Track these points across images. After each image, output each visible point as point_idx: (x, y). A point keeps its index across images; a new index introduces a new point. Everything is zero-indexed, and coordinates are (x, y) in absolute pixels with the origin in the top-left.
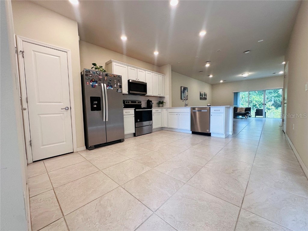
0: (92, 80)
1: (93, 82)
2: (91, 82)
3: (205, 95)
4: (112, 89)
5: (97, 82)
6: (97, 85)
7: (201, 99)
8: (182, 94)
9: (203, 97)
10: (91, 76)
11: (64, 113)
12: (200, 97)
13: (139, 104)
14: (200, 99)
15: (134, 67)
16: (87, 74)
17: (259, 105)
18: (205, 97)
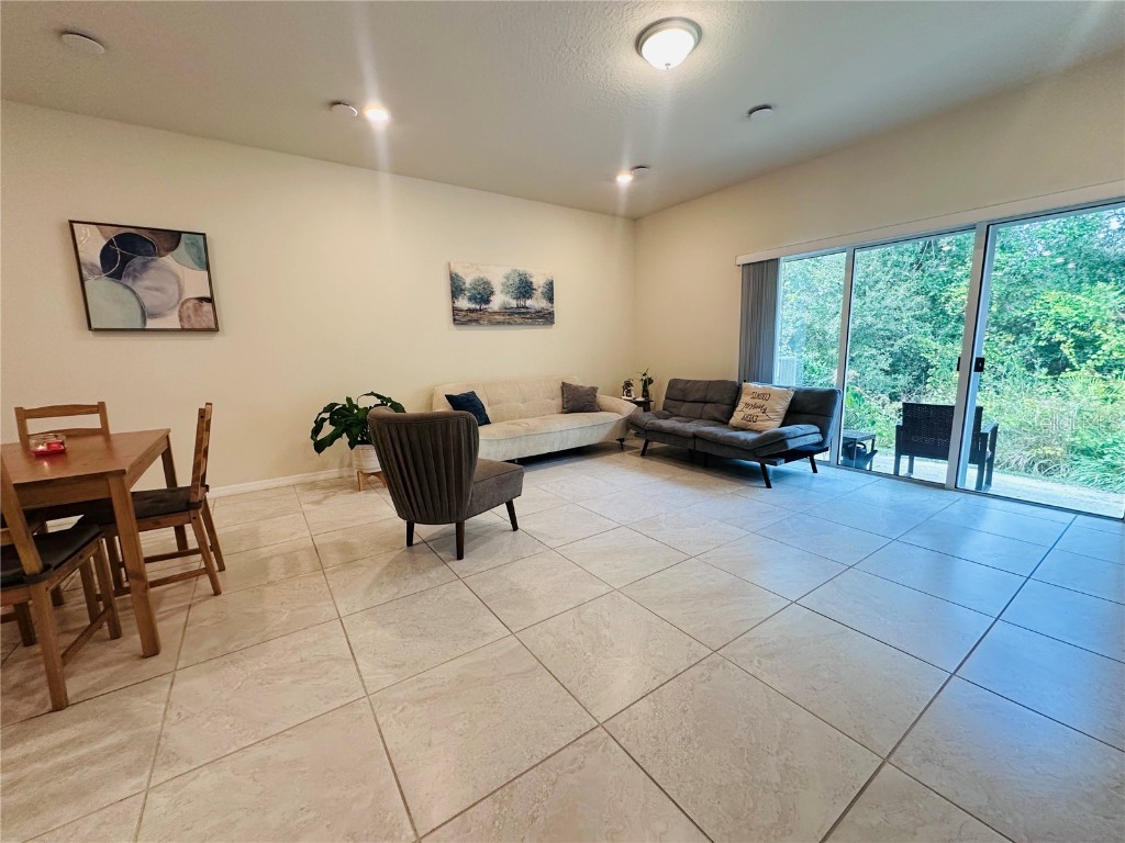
8: (99, 282)
9: (494, 306)
12: (455, 309)
14: (456, 321)
18: (529, 303)
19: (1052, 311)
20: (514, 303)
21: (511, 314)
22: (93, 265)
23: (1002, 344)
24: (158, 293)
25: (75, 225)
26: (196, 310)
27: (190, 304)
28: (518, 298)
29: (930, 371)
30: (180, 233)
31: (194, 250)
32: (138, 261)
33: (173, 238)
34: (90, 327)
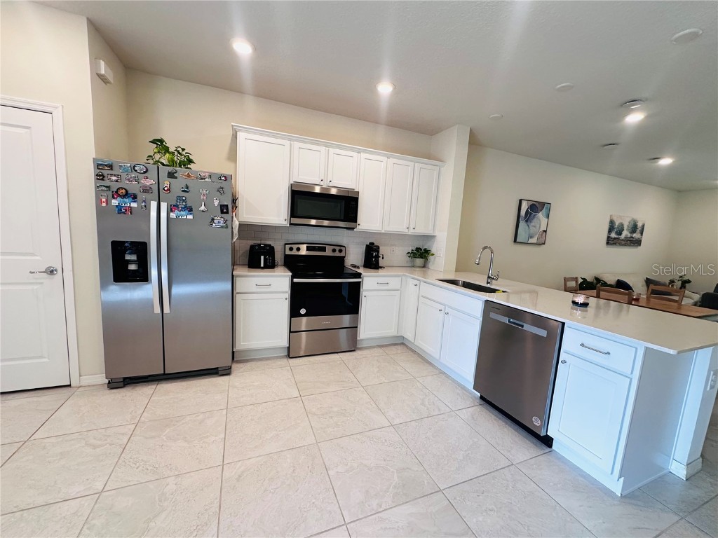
0: (117, 192)
1: (124, 196)
2: (113, 198)
3: (634, 228)
4: (190, 217)
5: (134, 197)
6: (134, 205)
7: (610, 242)
8: (522, 224)
9: (623, 236)
10: (117, 181)
11: (42, 283)
12: (609, 238)
13: (337, 254)
14: (608, 243)
15: (318, 144)
16: (100, 176)
18: (634, 235)
20: (629, 235)
21: (627, 241)
22: (523, 217)
24: (534, 228)
25: (522, 201)
26: (541, 236)
27: (541, 233)
28: (631, 233)
30: (545, 203)
31: (547, 210)
32: (533, 215)
33: (543, 205)
34: (515, 241)
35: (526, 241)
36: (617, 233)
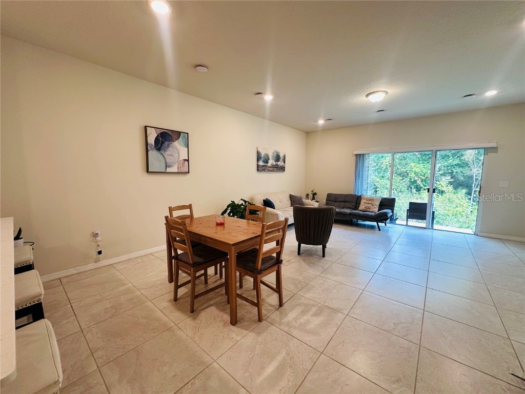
3: (278, 158)
7: (259, 169)
8: (153, 152)
9: (269, 164)
12: (258, 165)
17: (422, 182)
18: (279, 163)
19: (414, 170)
20: (275, 163)
21: (274, 167)
22: (152, 145)
23: (398, 180)
24: (171, 157)
25: (148, 128)
26: (183, 165)
27: (181, 162)
28: (276, 161)
29: (377, 190)
30: (180, 132)
31: (184, 140)
32: (166, 143)
33: (178, 134)
34: (148, 171)
35: (164, 171)
36: (263, 161)
